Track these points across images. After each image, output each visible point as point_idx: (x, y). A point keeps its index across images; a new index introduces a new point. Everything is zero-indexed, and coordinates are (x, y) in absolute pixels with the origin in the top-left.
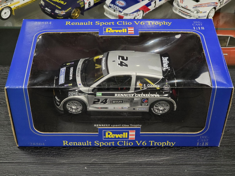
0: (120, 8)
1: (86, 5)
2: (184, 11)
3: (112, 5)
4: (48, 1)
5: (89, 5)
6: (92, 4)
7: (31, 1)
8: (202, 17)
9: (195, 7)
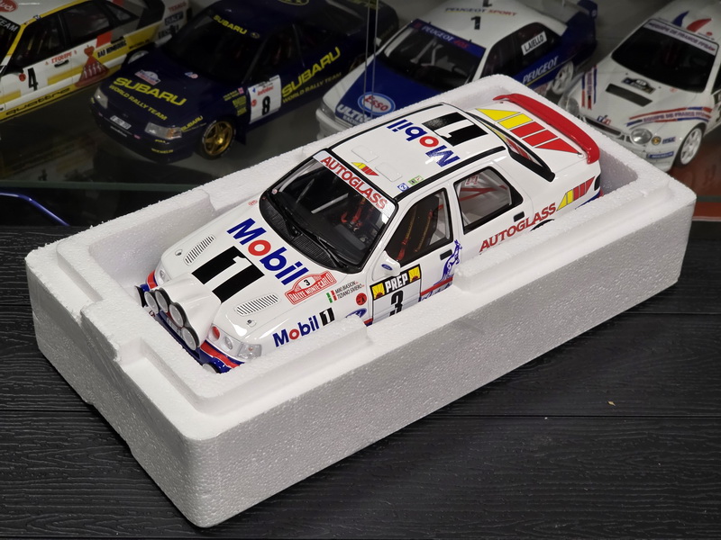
1: (253, 109)
3: (347, 110)
4: (121, 92)
5: (266, 110)
6: (275, 104)
7: (62, 92)
8: (660, 157)
9: (635, 122)
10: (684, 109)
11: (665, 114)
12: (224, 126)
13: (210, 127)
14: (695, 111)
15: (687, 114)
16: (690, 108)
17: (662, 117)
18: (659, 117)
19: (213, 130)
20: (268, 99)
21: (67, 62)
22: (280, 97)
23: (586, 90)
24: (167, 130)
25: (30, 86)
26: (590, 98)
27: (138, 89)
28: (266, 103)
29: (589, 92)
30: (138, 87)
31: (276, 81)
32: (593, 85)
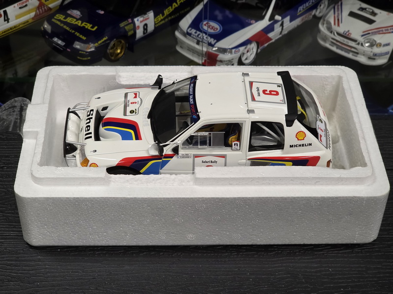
0: (209, 38)
1: (137, 31)
2: (342, 41)
3: (193, 31)
4: (59, 23)
5: (145, 31)
6: (151, 28)
7: (24, 23)
8: (381, 55)
9: (365, 34)
11: (384, 29)
12: (121, 42)
13: (112, 43)
17: (382, 31)
18: (380, 31)
19: (114, 45)
20: (146, 25)
21: (26, 5)
22: (153, 24)
23: (336, 15)
24: (87, 45)
25: (5, 20)
26: (338, 20)
27: (69, 21)
28: (145, 27)
29: (338, 16)
30: (69, 20)
31: (151, 14)
32: (340, 12)
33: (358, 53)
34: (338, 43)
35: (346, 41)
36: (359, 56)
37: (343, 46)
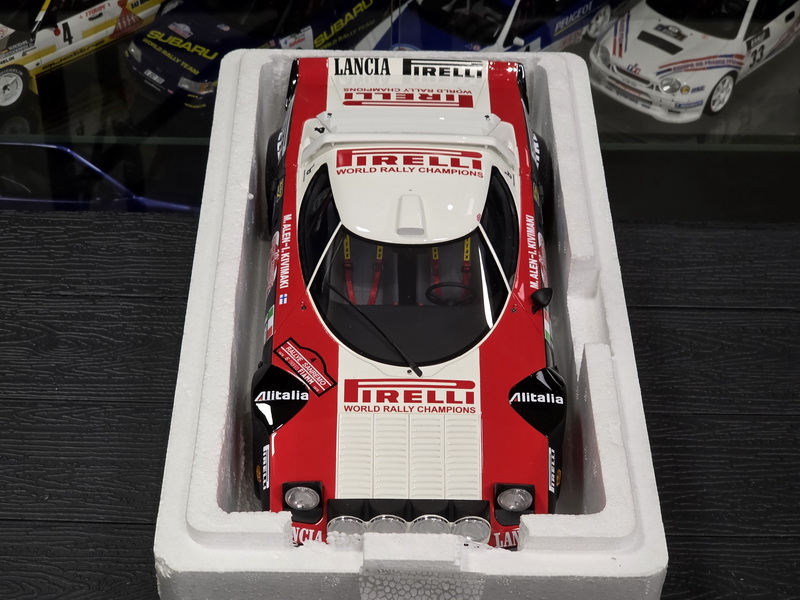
2: (625, 82)
4: (154, 46)
8: (689, 106)
9: (664, 71)
10: (715, 57)
11: (695, 63)
14: (726, 59)
15: (718, 62)
16: (721, 56)
17: (692, 65)
18: (688, 66)
21: (100, 15)
23: (618, 37)
24: (199, 84)
25: (65, 40)
26: (621, 45)
27: (171, 43)
29: (621, 40)
30: (171, 40)
31: (308, 32)
32: (625, 32)
33: (651, 103)
34: (619, 85)
35: (631, 82)
36: (652, 106)
37: (627, 90)
